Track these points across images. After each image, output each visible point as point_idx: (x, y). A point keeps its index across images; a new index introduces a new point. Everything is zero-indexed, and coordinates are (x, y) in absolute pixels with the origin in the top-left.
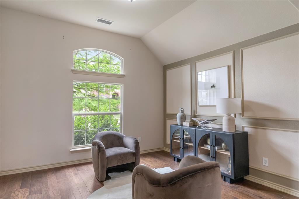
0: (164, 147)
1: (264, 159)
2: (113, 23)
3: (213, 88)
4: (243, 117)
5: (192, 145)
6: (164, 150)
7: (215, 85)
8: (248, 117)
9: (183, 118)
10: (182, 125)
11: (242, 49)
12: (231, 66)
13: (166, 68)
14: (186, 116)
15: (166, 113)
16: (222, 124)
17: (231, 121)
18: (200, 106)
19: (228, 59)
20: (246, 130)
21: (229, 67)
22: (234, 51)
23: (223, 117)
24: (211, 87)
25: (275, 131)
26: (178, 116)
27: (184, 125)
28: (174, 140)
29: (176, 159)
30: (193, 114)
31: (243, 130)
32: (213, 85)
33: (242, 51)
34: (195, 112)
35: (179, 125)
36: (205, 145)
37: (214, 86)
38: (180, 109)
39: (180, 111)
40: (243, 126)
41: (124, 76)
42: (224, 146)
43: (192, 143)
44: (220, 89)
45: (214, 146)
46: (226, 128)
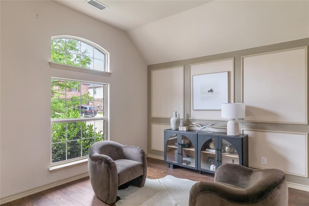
0: (148, 153)
1: (263, 158)
2: (107, 8)
3: (211, 93)
4: (243, 121)
5: (193, 150)
6: (148, 156)
7: (213, 90)
8: (247, 121)
9: (178, 122)
10: (177, 130)
11: (243, 56)
12: (230, 72)
13: (150, 68)
14: (180, 120)
15: (151, 117)
16: (226, 129)
17: (236, 125)
18: (195, 110)
19: (229, 65)
20: (246, 133)
21: (229, 73)
22: (235, 58)
23: (228, 121)
24: (209, 91)
25: (273, 133)
26: (173, 120)
27: (179, 130)
28: (169, 146)
29: (171, 166)
30: (185, 118)
31: (242, 133)
32: (210, 89)
33: (243, 58)
34: (189, 116)
35: (173, 130)
36: (206, 149)
37: (211, 91)
38: (174, 113)
39: (174, 115)
40: (243, 129)
41: (110, 74)
42: (228, 149)
43: (193, 147)
44: (218, 93)
45: (220, 150)
46: (230, 132)
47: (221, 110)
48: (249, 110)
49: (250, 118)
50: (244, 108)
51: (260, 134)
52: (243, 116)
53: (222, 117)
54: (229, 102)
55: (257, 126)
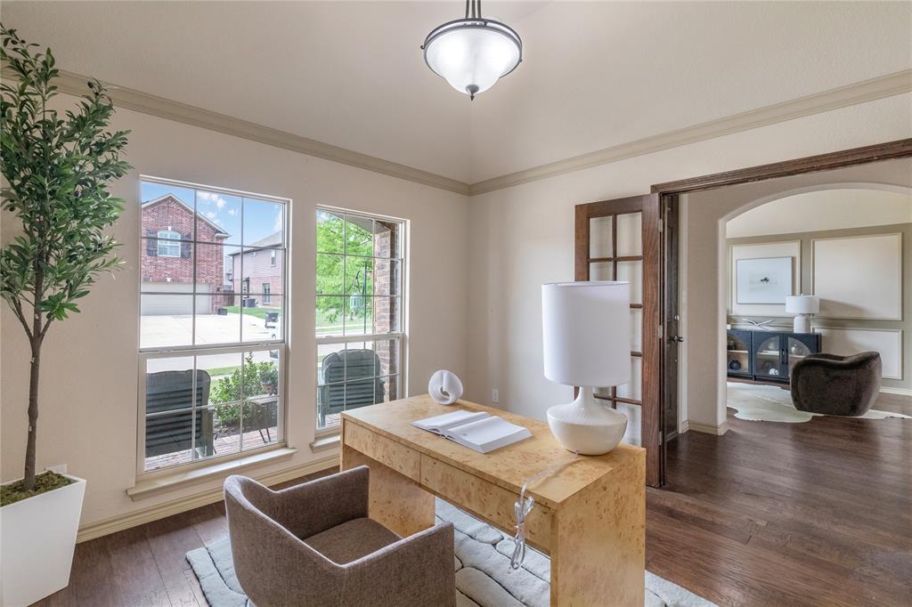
3: (765, 282)
4: (815, 317)
7: (768, 278)
8: (820, 317)
11: (813, 240)
12: (795, 258)
16: (793, 326)
17: (808, 322)
18: (740, 304)
19: (794, 249)
20: (818, 331)
21: (793, 259)
22: (801, 240)
23: (793, 317)
24: (762, 280)
31: (814, 331)
32: (764, 278)
33: (814, 242)
37: (766, 280)
40: (814, 327)
44: (777, 283)
45: (784, 348)
46: (798, 328)
47: (784, 304)
48: (824, 304)
49: (824, 314)
50: (818, 302)
51: (837, 333)
52: (816, 311)
53: (787, 311)
54: (793, 294)
55: (835, 323)
